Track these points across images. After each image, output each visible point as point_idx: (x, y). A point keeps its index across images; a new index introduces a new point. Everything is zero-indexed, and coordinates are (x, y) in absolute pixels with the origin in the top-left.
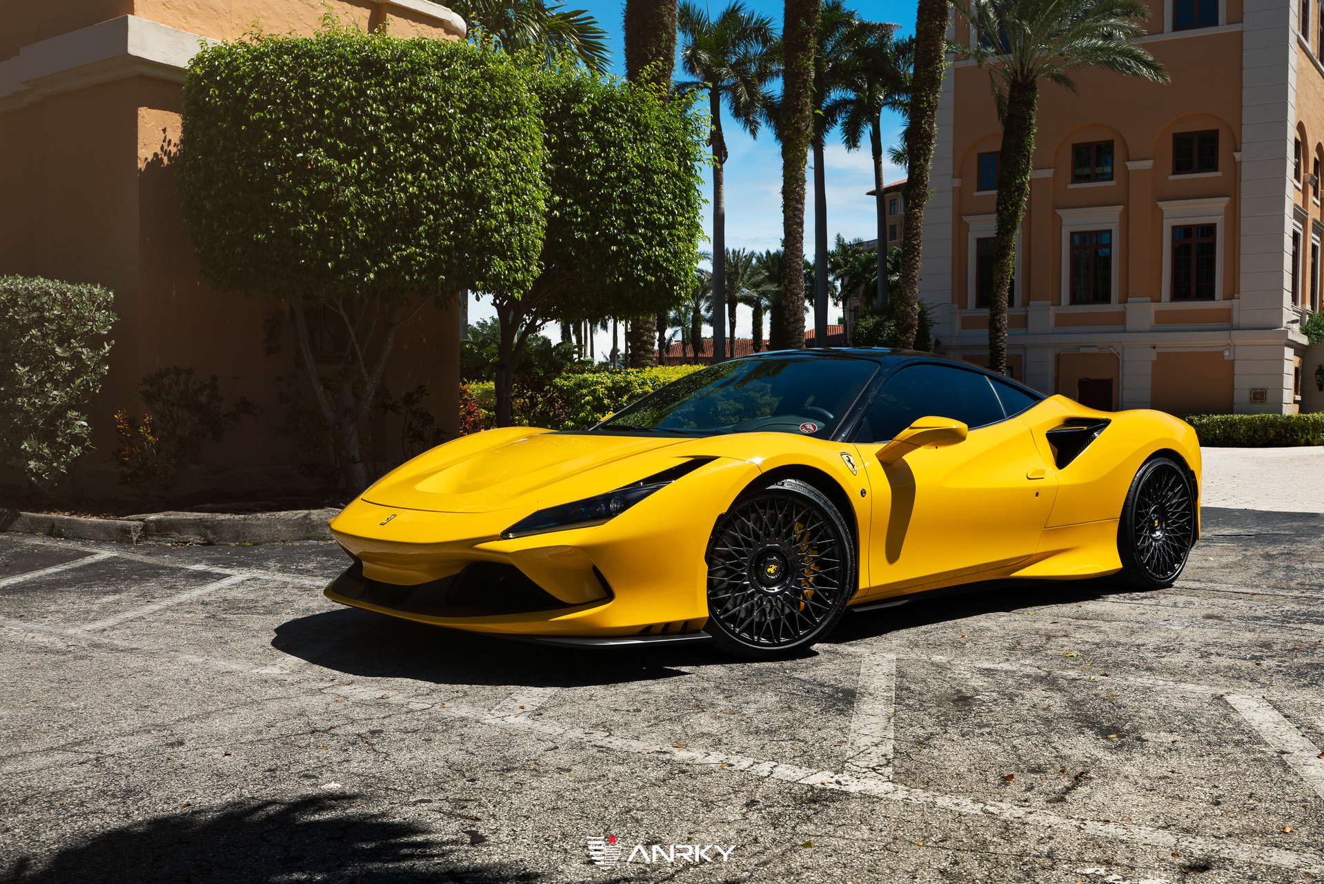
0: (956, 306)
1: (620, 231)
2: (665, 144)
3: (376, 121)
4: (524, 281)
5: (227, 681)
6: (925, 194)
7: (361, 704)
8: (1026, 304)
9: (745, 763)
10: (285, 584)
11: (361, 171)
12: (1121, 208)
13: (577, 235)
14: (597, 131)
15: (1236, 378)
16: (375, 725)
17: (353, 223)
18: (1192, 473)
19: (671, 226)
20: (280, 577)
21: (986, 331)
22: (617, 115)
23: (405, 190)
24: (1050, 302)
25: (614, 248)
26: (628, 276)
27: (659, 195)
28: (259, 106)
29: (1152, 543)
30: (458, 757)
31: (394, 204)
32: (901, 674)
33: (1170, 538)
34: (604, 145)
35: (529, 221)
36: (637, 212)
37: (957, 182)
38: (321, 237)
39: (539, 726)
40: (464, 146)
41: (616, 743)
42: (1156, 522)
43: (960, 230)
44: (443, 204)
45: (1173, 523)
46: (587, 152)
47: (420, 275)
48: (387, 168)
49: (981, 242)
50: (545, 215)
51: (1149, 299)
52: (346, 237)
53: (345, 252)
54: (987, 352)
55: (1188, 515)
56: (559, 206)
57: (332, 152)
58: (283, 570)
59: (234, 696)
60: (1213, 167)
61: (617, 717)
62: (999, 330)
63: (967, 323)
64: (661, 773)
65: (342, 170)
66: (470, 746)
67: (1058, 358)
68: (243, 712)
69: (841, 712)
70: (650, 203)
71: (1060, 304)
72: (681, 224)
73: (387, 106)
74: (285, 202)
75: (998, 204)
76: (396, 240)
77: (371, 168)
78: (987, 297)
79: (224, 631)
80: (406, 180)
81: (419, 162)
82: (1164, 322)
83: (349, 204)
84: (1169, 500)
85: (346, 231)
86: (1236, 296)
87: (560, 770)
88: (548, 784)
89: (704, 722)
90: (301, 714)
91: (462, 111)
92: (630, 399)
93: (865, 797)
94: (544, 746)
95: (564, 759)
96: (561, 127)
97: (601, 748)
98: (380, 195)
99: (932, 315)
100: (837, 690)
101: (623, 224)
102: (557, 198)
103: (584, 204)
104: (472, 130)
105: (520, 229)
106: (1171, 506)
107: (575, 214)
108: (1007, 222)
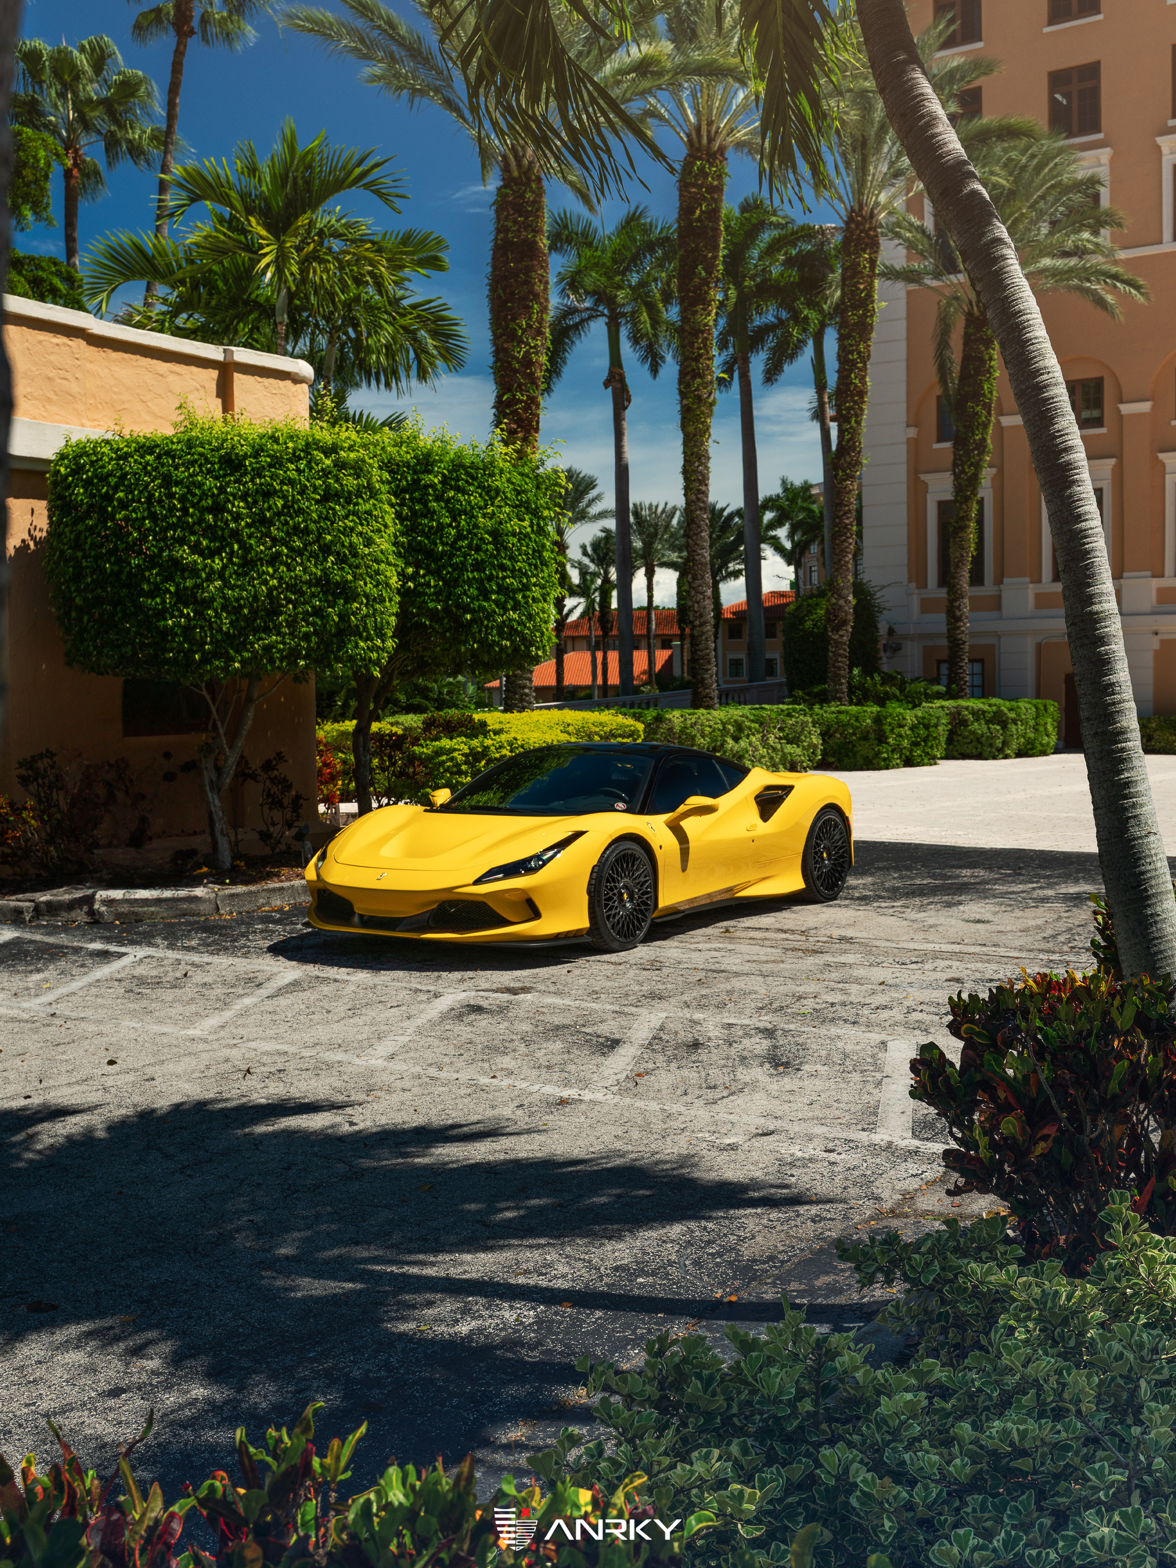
0: (913, 585)
1: (472, 599)
2: (516, 507)
3: (237, 517)
4: (379, 659)
5: (165, 1040)
6: (858, 463)
7: (267, 1053)
8: (999, 581)
9: (524, 1085)
10: (179, 962)
11: (224, 567)
12: (1112, 461)
13: (431, 605)
14: (448, 501)
16: (280, 1066)
17: (218, 616)
19: (526, 587)
20: (172, 955)
21: (942, 617)
22: (467, 482)
23: (265, 583)
24: (1027, 579)
25: (469, 617)
26: (482, 642)
27: (512, 558)
28: (124, 505)
30: (338, 1084)
31: (256, 598)
32: (662, 1028)
34: (455, 515)
35: (382, 601)
36: (490, 578)
37: (912, 432)
38: (187, 630)
39: (390, 1065)
40: (320, 536)
41: (443, 1075)
43: (917, 491)
44: (303, 594)
46: (439, 523)
47: (281, 661)
48: (248, 564)
49: (940, 504)
50: (399, 592)
51: (1149, 573)
52: (211, 628)
53: (211, 643)
54: (944, 642)
56: (413, 577)
57: (196, 549)
58: (171, 947)
59: (175, 1050)
61: (446, 1060)
62: (959, 619)
63: (927, 606)
64: (469, 1091)
65: (206, 566)
66: (346, 1078)
67: (1039, 647)
68: (187, 1059)
69: (603, 1054)
70: (503, 568)
71: (1040, 581)
72: (535, 585)
73: (247, 502)
74: (153, 599)
75: (955, 465)
76: (256, 631)
77: (234, 564)
78: (947, 578)
79: (145, 1003)
80: (268, 573)
81: (279, 554)
82: (1168, 602)
83: (212, 599)
85: (211, 623)
87: (404, 1090)
88: (395, 1098)
89: (506, 1062)
90: (227, 1060)
91: (317, 502)
92: (487, 764)
93: (593, 1102)
94: (393, 1078)
95: (407, 1084)
96: (411, 499)
97: (432, 1078)
98: (242, 588)
99: (883, 597)
100: (607, 1039)
101: (476, 593)
102: (410, 570)
103: (437, 574)
104: (327, 518)
105: (375, 610)
107: (428, 585)
108: (966, 486)
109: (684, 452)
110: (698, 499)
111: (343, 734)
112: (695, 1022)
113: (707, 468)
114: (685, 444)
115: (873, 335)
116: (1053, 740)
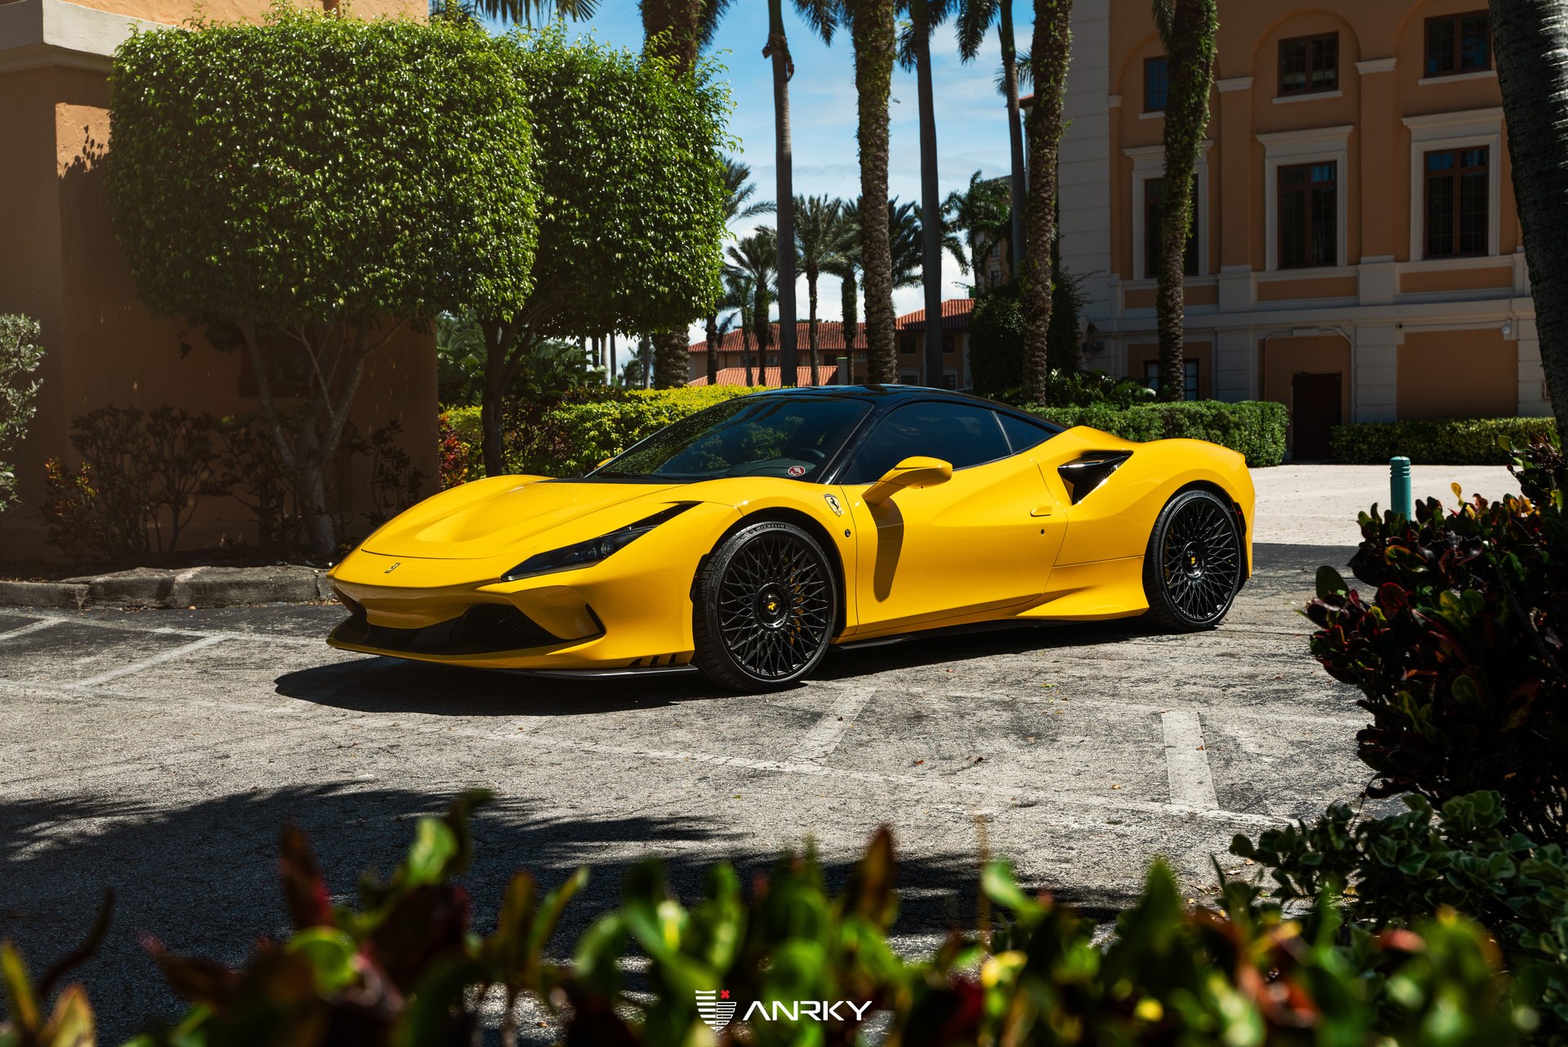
0: (1117, 276)
1: (625, 235)
2: (677, 129)
3: (341, 125)
4: (514, 301)
5: (245, 718)
6: (1057, 128)
7: (375, 729)
8: (1216, 270)
9: (706, 758)
10: (267, 644)
11: (326, 182)
12: (1349, 129)
13: (576, 242)
14: (595, 119)
16: (392, 742)
17: (319, 243)
18: (1237, 506)
19: (687, 226)
20: (258, 638)
21: (1153, 311)
22: (618, 97)
23: (376, 203)
24: (1249, 267)
25: (619, 256)
26: (636, 288)
27: (671, 190)
28: (206, 108)
29: (1187, 582)
30: (468, 759)
31: (364, 219)
32: (873, 701)
33: (1211, 577)
34: (604, 134)
35: (518, 231)
36: (645, 213)
37: (1116, 101)
38: (282, 258)
39: (534, 739)
40: (442, 149)
41: (601, 748)
42: (1193, 559)
43: (1121, 167)
44: (420, 218)
45: (1215, 560)
46: (585, 144)
47: (395, 299)
48: (355, 178)
49: (1149, 184)
50: (537, 222)
51: (1391, 257)
52: (311, 258)
53: (311, 275)
54: (1155, 340)
55: (1233, 551)
56: (555, 208)
57: (292, 160)
58: (259, 630)
59: (258, 728)
60: (1483, 64)
61: (604, 733)
62: (1172, 310)
63: (1132, 300)
64: (635, 764)
65: (304, 182)
66: (477, 753)
67: (1262, 344)
68: (272, 737)
69: (803, 727)
70: (660, 200)
71: (1263, 269)
72: (698, 222)
73: (354, 107)
74: (241, 220)
75: (1167, 133)
76: (368, 259)
77: (337, 179)
78: (1156, 266)
79: (222, 683)
80: (377, 192)
81: (392, 169)
82: (1415, 289)
83: (313, 221)
84: (1207, 536)
85: (311, 251)
86: (1520, 249)
87: (552, 764)
88: (541, 773)
89: (681, 735)
90: (324, 737)
91: (439, 109)
92: (642, 433)
93: (799, 774)
94: (537, 752)
95: (556, 758)
96: (552, 115)
97: (587, 752)
98: (348, 209)
99: (1083, 289)
100: (806, 712)
101: (629, 228)
102: (551, 199)
103: (582, 204)
104: (450, 130)
105: (508, 241)
106: (1211, 542)
107: (573, 218)
108: (1179, 158)
109: (860, 113)
110: (876, 167)
111: (470, 421)
112: (912, 696)
113: (886, 131)
114: (861, 103)
116: (1281, 448)
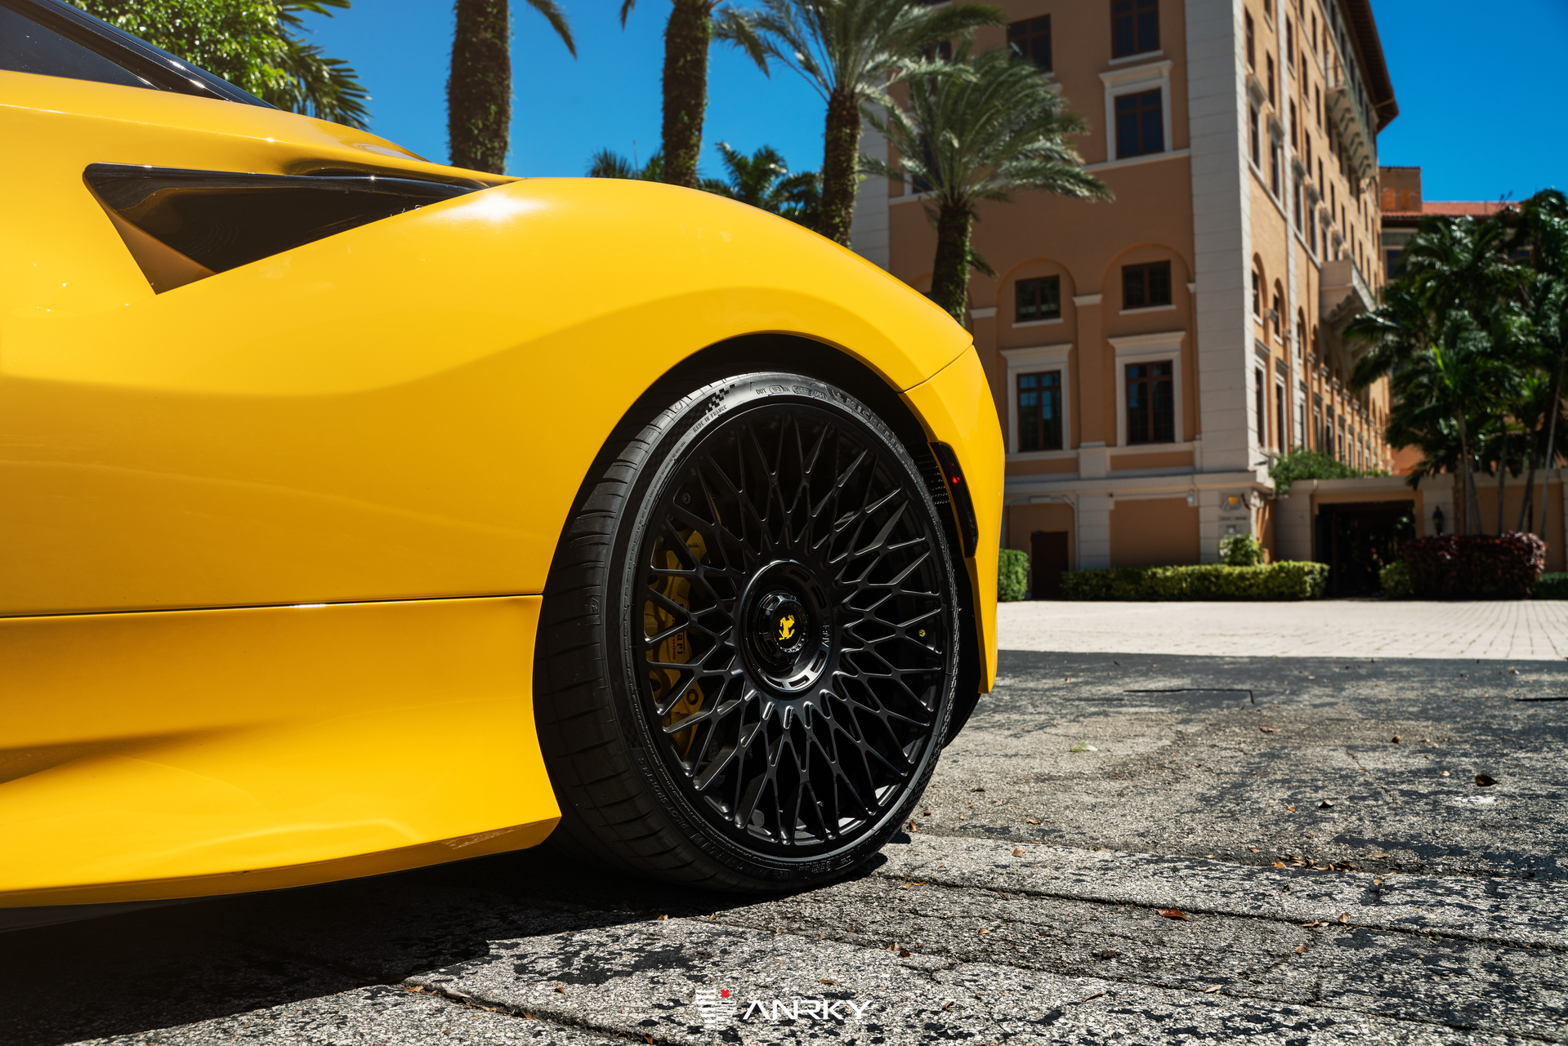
12: (1068, 347)
15: (1202, 527)
18: (946, 453)
29: (755, 704)
33: (855, 689)
42: (787, 623)
45: (867, 630)
51: (1103, 443)
55: (935, 603)
60: (1165, 299)
67: (1008, 509)
71: (1008, 452)
82: (1121, 468)
84: (840, 544)
86: (1197, 437)
106: (855, 568)
115: (854, 204)
116: (1024, 587)
